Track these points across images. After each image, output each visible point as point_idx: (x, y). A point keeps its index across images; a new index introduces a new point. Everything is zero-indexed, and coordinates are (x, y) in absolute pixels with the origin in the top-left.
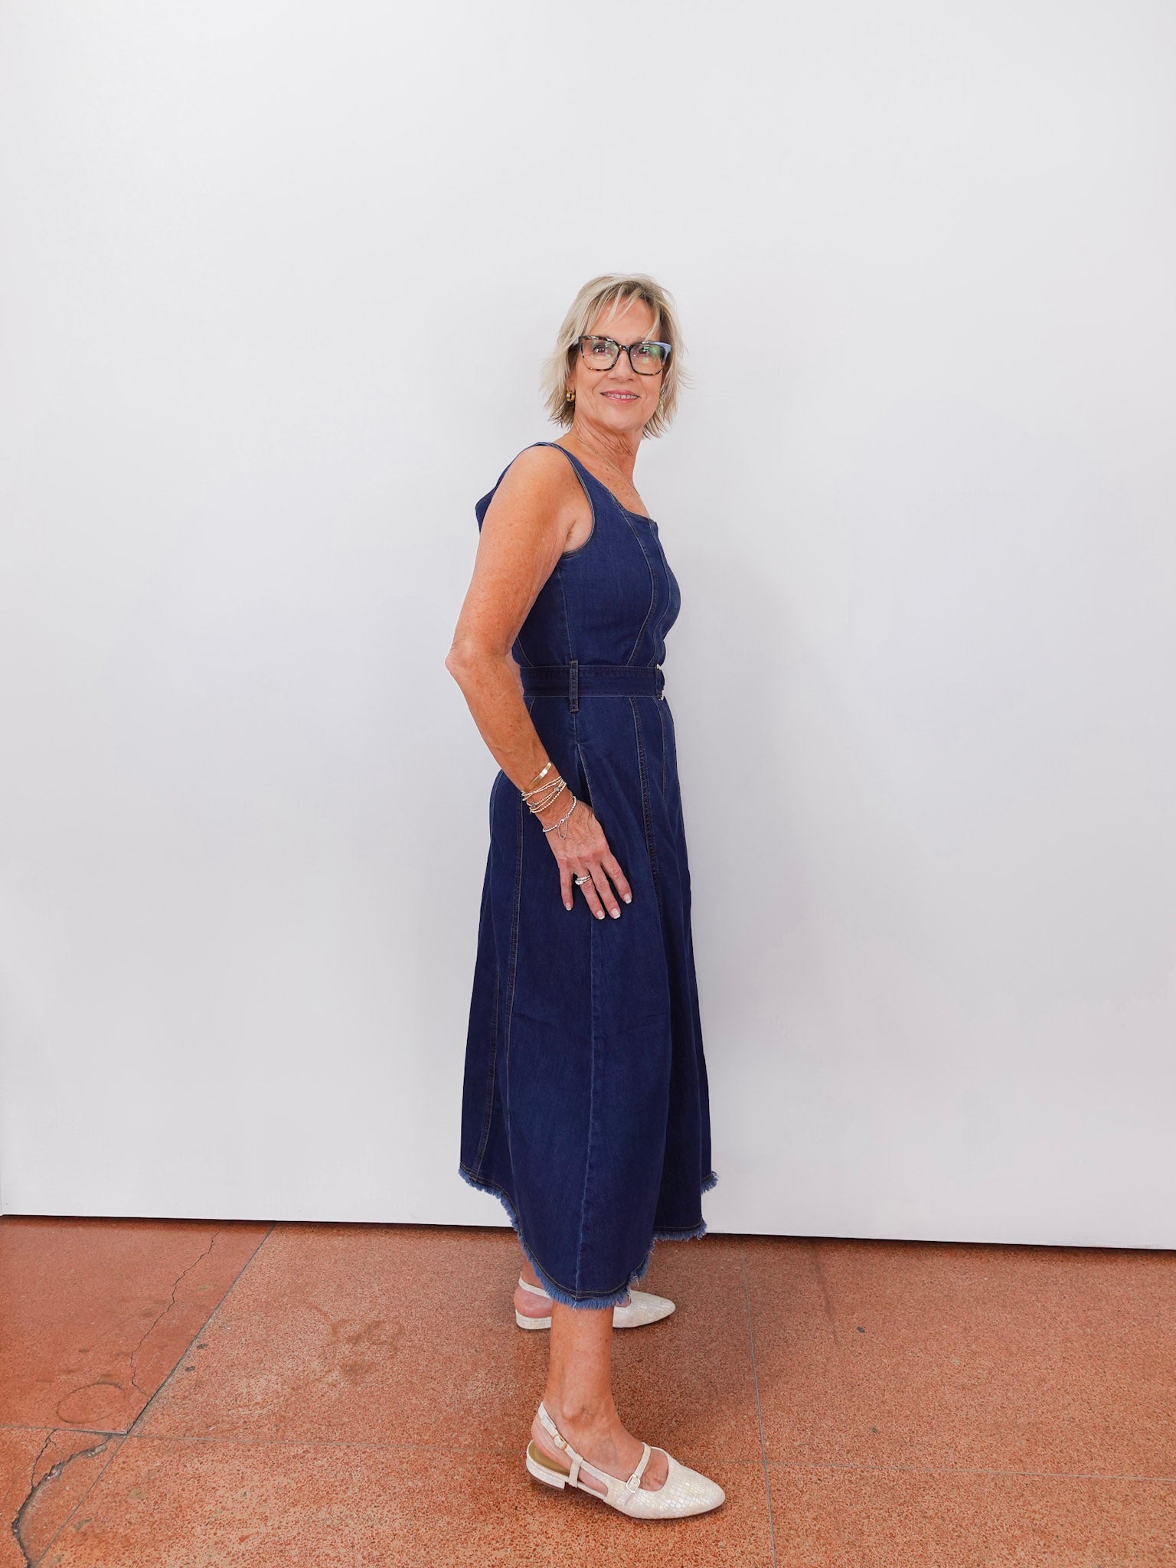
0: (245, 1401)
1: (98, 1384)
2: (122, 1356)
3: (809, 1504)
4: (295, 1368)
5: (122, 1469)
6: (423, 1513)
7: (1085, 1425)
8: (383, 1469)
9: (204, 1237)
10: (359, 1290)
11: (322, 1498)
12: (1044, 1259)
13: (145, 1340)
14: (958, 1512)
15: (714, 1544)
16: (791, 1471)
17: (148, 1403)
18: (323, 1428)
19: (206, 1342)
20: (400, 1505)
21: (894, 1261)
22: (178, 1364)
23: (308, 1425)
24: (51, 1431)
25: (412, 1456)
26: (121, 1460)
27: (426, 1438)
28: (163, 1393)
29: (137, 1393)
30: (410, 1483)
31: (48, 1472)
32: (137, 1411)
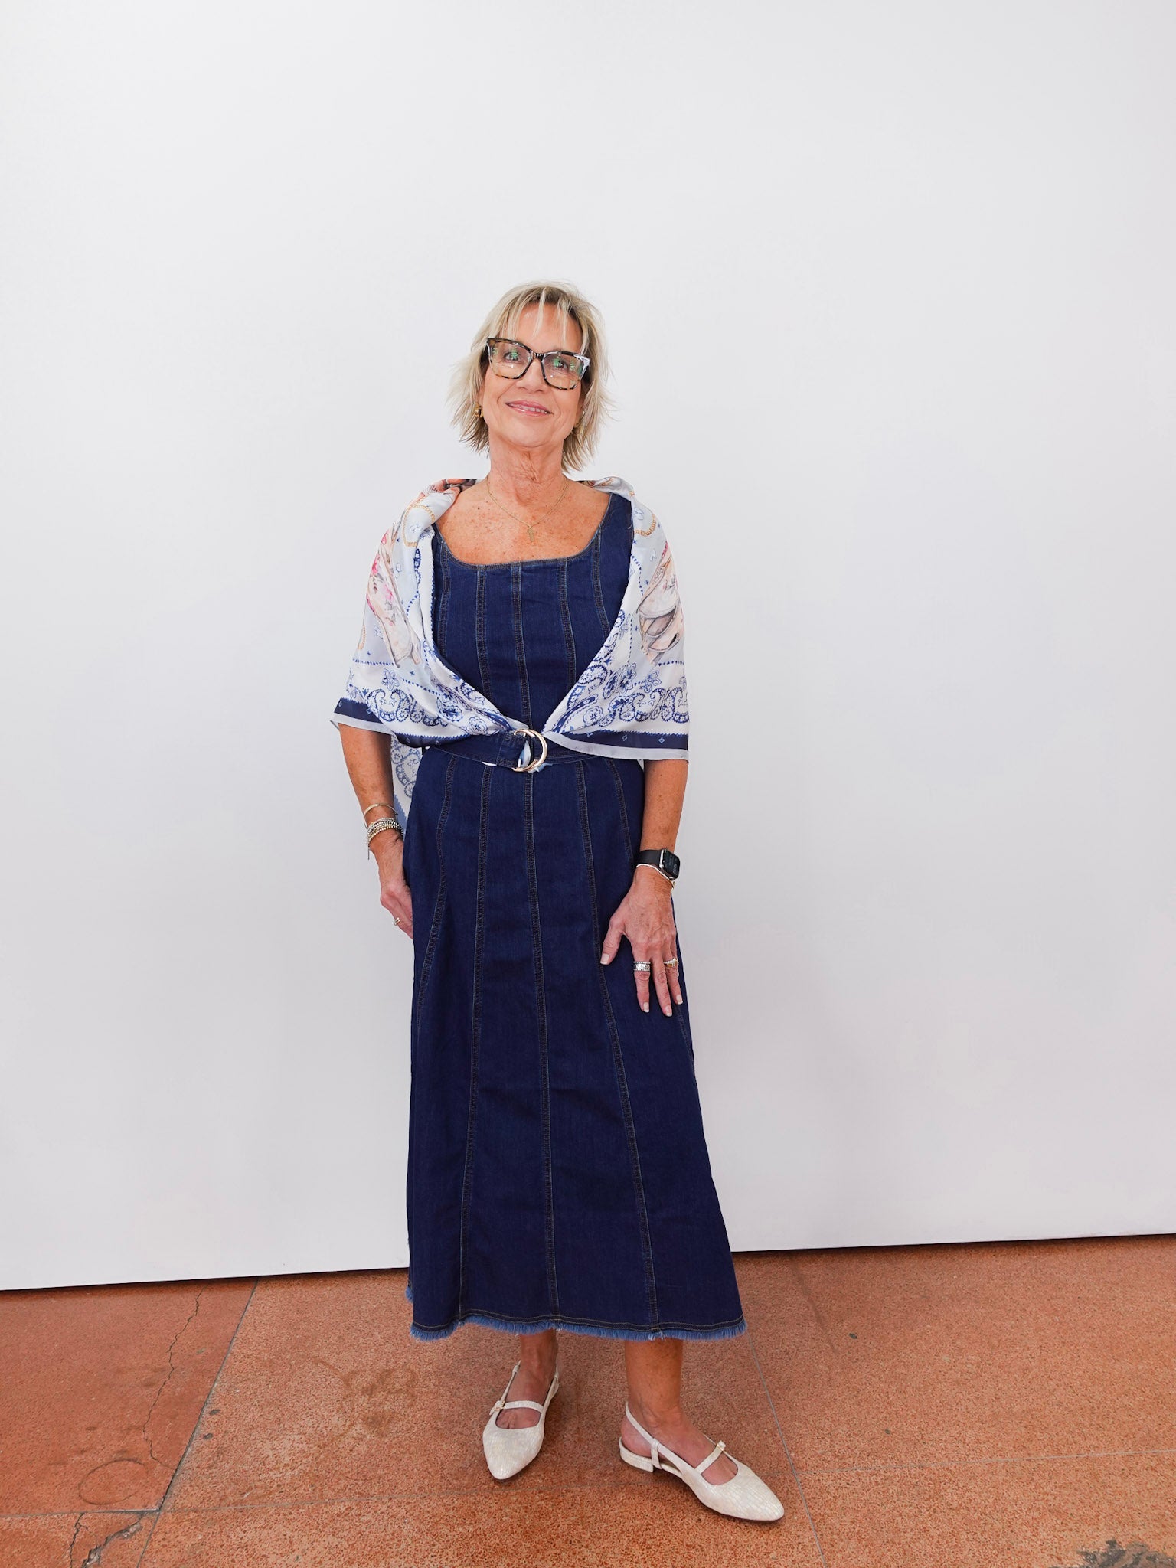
0: (274, 1464)
1: (115, 1461)
2: (133, 1430)
3: (844, 1508)
4: (316, 1426)
5: (164, 1546)
6: (482, 1558)
7: (1072, 1408)
8: (430, 1518)
9: (188, 1298)
10: (361, 1340)
11: (376, 1553)
12: (1002, 1253)
13: (153, 1411)
14: (979, 1501)
15: (765, 1556)
16: (821, 1478)
17: (173, 1476)
18: (360, 1483)
19: (217, 1407)
20: (456, 1553)
21: (870, 1266)
22: (194, 1432)
23: (343, 1483)
24: (79, 1515)
25: (456, 1502)
26: (160, 1537)
27: (466, 1482)
28: (186, 1464)
29: (159, 1467)
30: (461, 1529)
31: (86, 1558)
32: (164, 1485)
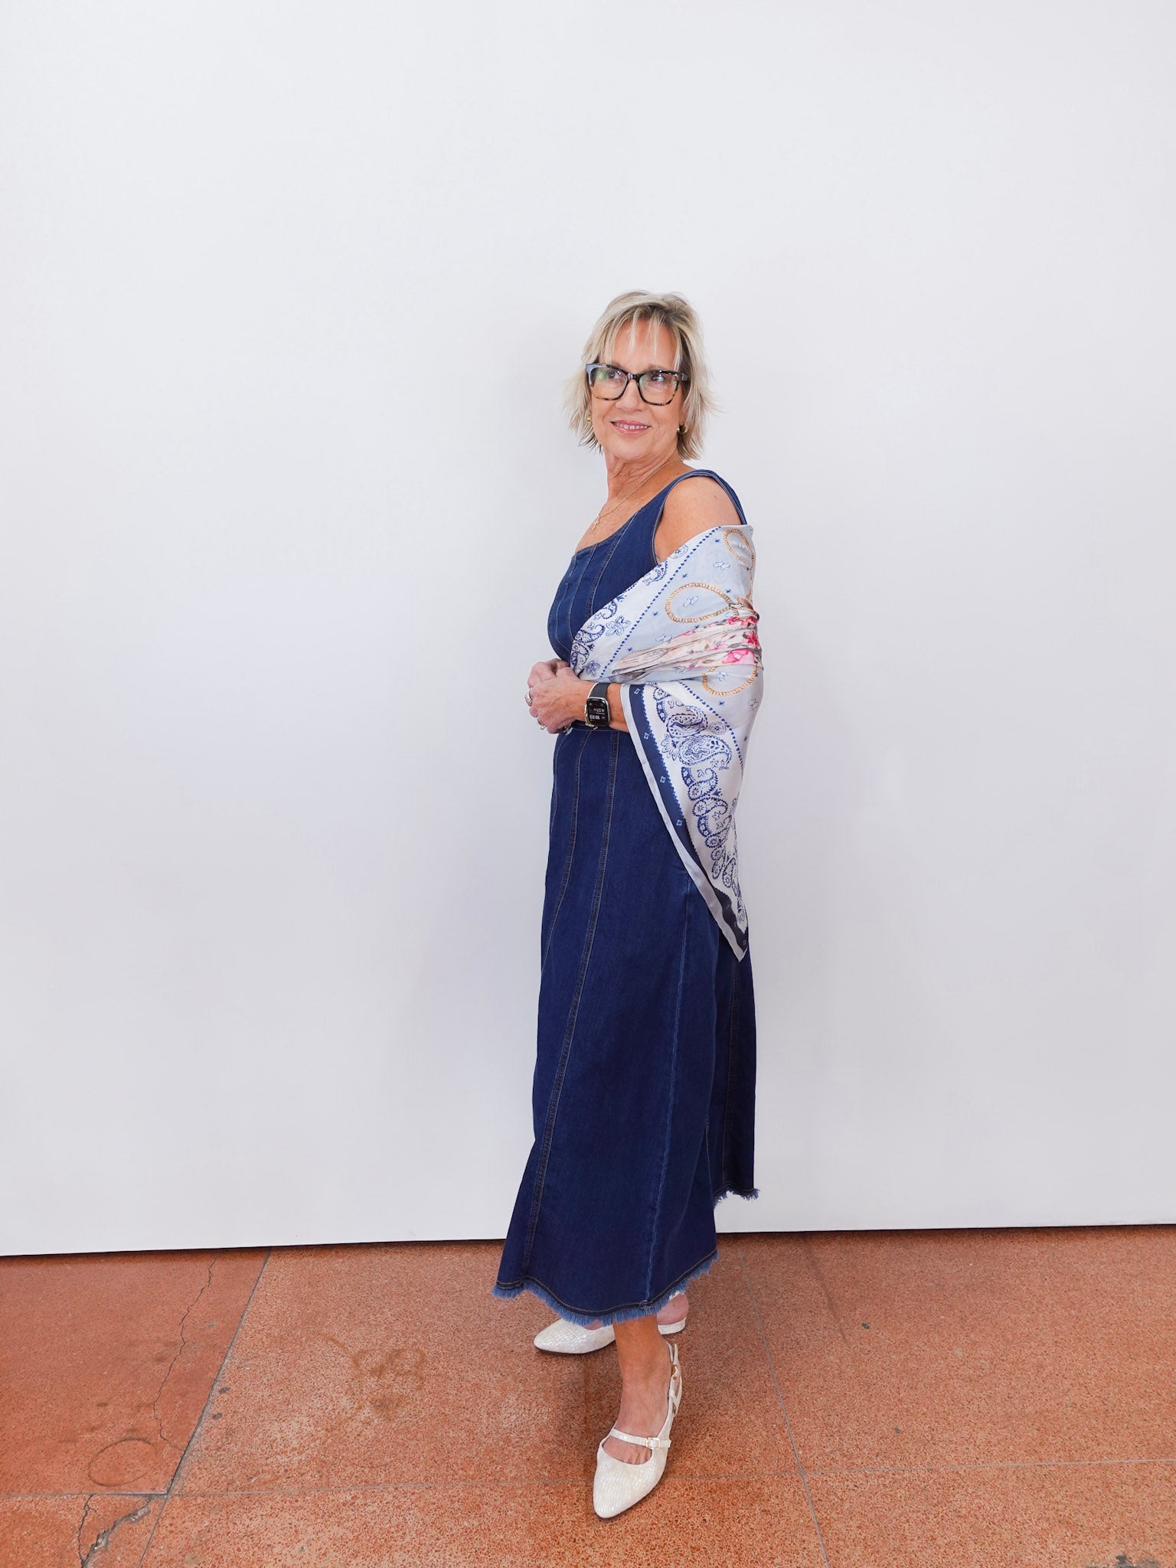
0: (281, 1447)
1: (125, 1440)
2: (143, 1408)
3: (851, 1513)
4: (324, 1408)
5: (171, 1532)
6: (485, 1554)
7: (1086, 1410)
8: (435, 1510)
9: (201, 1266)
10: (372, 1317)
11: (381, 1546)
12: (1020, 1240)
13: (164, 1388)
14: (988, 1508)
15: (770, 1562)
16: (828, 1479)
17: (182, 1458)
18: (367, 1470)
19: (227, 1385)
20: (460, 1548)
22: (203, 1412)
23: (350, 1469)
24: (88, 1497)
25: (461, 1494)
26: (167, 1522)
27: (471, 1473)
28: (195, 1444)
29: (168, 1448)
30: (466, 1523)
31: (94, 1542)
32: (172, 1467)
